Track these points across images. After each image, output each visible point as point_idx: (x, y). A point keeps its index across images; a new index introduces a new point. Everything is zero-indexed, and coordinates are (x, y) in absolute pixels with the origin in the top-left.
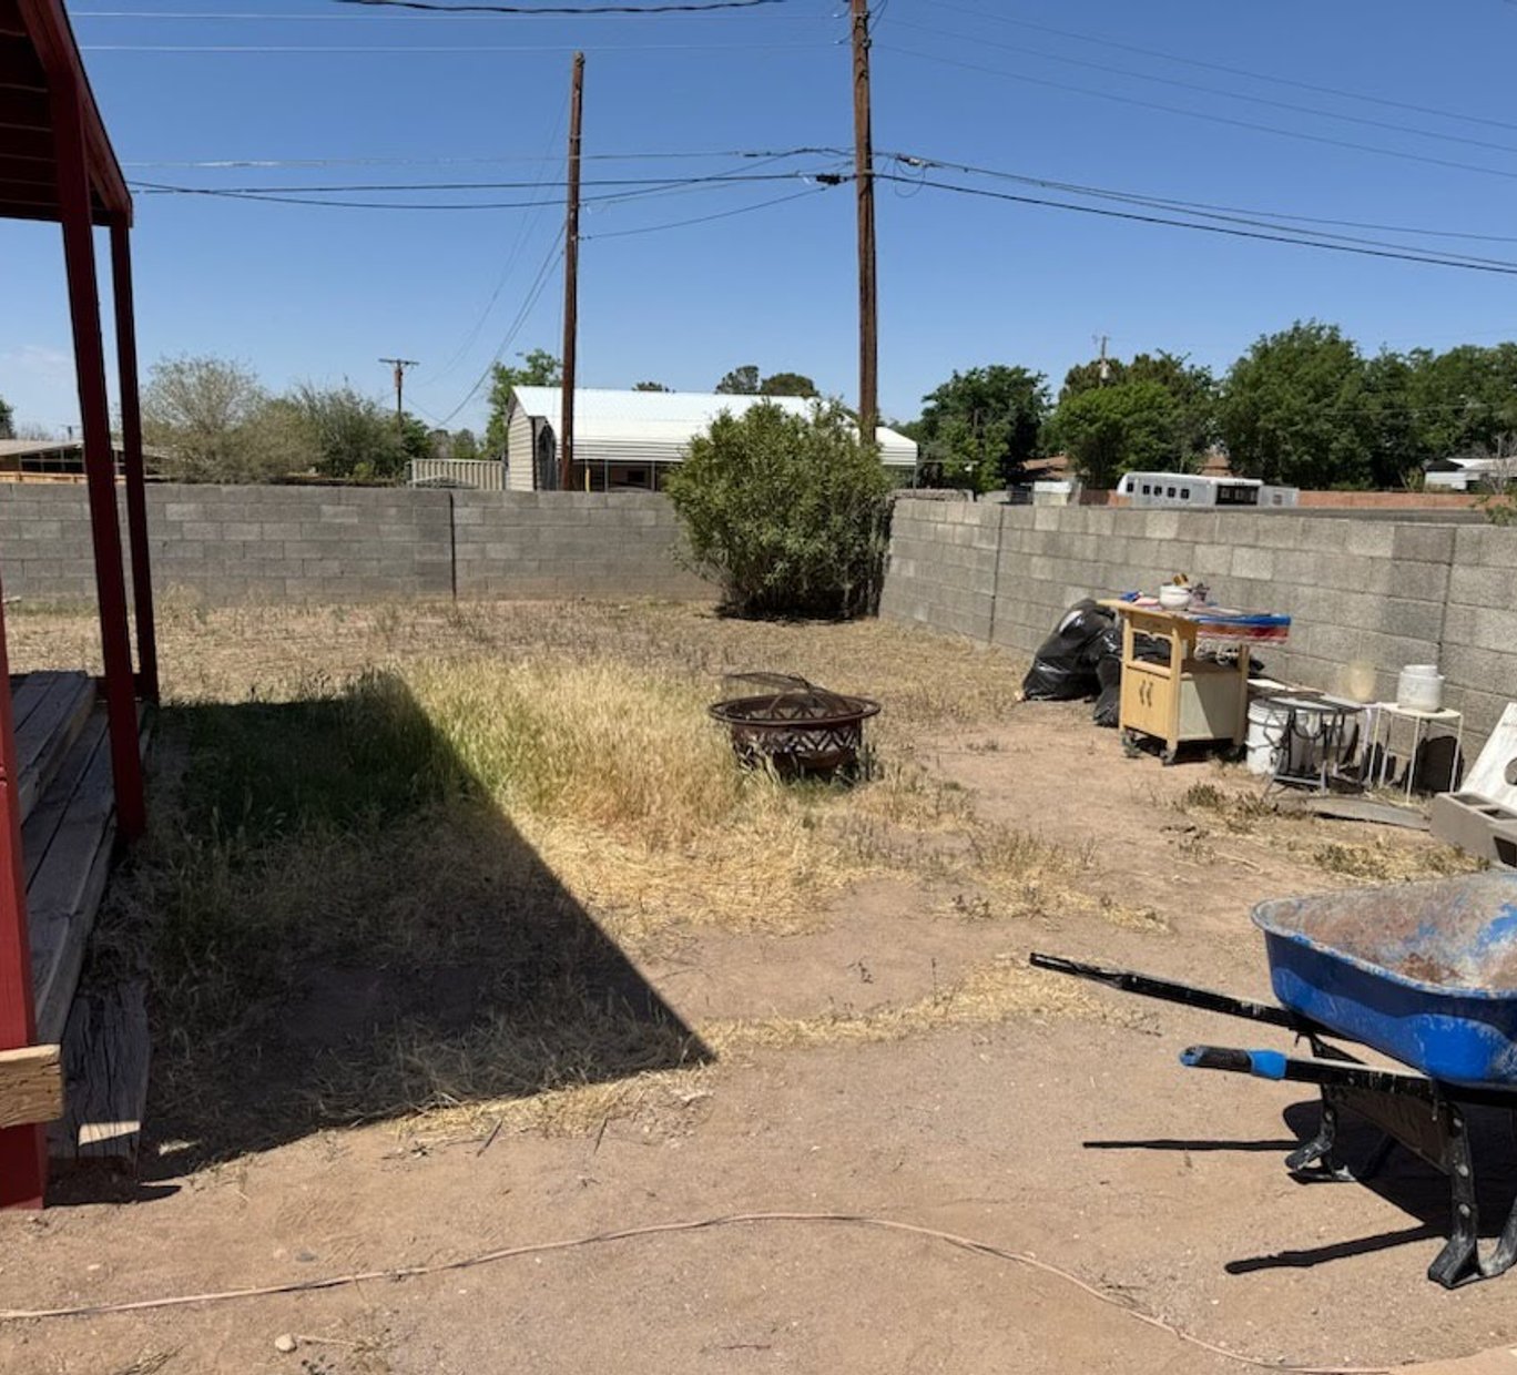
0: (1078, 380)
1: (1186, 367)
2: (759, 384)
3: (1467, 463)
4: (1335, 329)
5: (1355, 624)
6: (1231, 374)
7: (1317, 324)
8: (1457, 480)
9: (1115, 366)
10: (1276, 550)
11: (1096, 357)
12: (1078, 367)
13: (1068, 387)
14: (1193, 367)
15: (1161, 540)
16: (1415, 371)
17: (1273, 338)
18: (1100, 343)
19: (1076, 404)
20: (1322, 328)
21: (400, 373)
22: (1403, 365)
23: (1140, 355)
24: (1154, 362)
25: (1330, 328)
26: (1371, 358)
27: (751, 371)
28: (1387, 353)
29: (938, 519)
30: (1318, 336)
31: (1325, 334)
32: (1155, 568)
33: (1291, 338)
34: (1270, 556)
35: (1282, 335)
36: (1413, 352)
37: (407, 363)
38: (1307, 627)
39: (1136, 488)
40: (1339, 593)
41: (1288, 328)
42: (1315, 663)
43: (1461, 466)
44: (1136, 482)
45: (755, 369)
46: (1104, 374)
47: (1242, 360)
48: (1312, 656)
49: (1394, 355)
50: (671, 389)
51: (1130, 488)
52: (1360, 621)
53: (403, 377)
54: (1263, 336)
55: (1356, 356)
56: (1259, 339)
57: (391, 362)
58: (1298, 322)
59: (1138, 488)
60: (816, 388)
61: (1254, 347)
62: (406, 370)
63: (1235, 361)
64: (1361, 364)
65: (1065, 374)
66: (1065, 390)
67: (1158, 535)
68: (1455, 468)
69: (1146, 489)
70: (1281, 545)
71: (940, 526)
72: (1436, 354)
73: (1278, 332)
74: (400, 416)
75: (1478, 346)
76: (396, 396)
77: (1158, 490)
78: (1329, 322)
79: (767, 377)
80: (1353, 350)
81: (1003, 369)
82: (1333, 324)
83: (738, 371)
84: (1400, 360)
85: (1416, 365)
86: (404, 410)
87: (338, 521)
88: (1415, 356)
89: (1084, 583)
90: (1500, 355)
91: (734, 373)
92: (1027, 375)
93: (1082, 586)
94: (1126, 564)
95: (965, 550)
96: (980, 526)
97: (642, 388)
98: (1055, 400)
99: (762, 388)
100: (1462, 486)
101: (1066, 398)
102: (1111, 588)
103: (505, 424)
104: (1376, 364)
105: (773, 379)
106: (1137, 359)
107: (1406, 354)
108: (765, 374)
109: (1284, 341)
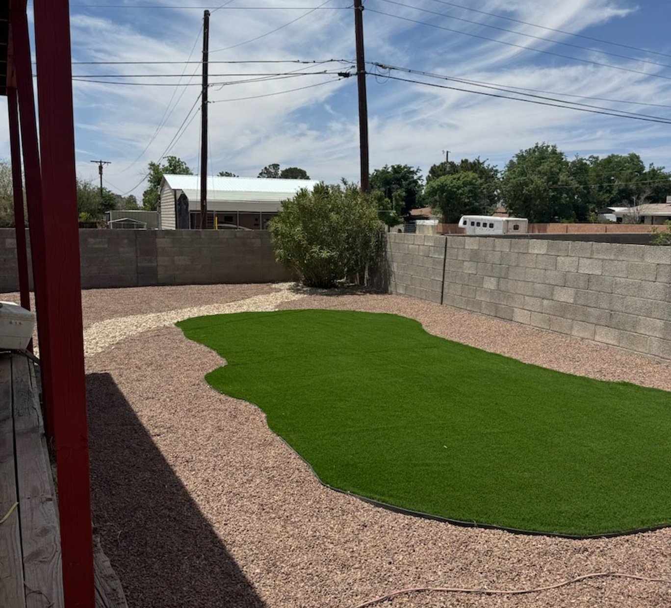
0: (436, 172)
1: (485, 165)
2: (280, 172)
3: (617, 209)
4: (554, 147)
5: (651, 297)
6: (506, 168)
7: (546, 145)
8: (612, 217)
9: (452, 164)
10: (603, 260)
11: (444, 160)
12: (435, 165)
13: (430, 175)
14: (489, 165)
15: (537, 254)
16: (591, 166)
17: (526, 151)
18: (446, 154)
19: (436, 183)
20: (548, 146)
21: (101, 168)
22: (586, 164)
23: (464, 160)
24: (470, 163)
25: (552, 146)
26: (571, 161)
27: (276, 166)
28: (578, 158)
29: (410, 243)
30: (547, 150)
31: (550, 149)
32: (535, 268)
33: (534, 151)
34: (600, 262)
35: (530, 149)
36: (590, 157)
37: (105, 163)
38: (622, 298)
39: (467, 223)
40: (640, 281)
41: (533, 146)
42: (628, 316)
43: (614, 211)
44: (468, 220)
45: (278, 165)
46: (448, 169)
47: (511, 161)
48: (626, 313)
49: (582, 159)
50: (236, 175)
51: (465, 223)
52: (653, 296)
53: (103, 170)
54: (521, 151)
55: (564, 160)
56: (519, 152)
57: (97, 162)
58: (537, 144)
59: (469, 223)
60: (308, 174)
61: (517, 155)
62: (104, 166)
63: (508, 162)
64: (567, 163)
65: (429, 169)
66: (429, 176)
67: (536, 252)
68: (611, 212)
69: (473, 224)
70: (605, 257)
71: (410, 246)
72: (600, 159)
73: (528, 148)
74: (101, 189)
75: (620, 155)
76: (99, 179)
77: (478, 224)
78: (551, 144)
79: (284, 169)
80: (563, 157)
81: (399, 167)
82: (553, 144)
83: (269, 166)
84: (584, 161)
85: (592, 163)
86: (103, 186)
87: (97, 246)
88: (591, 159)
89: (495, 275)
90: (629, 159)
91: (268, 167)
92: (412, 169)
93: (493, 277)
94: (517, 266)
95: (425, 258)
96: (434, 246)
97: (222, 175)
98: (425, 183)
99: (282, 175)
100: (615, 220)
101: (430, 180)
102: (509, 278)
103: (159, 193)
104: (573, 163)
105: (287, 171)
106: (462, 161)
107: (587, 158)
108: (282, 168)
109: (531, 152)
